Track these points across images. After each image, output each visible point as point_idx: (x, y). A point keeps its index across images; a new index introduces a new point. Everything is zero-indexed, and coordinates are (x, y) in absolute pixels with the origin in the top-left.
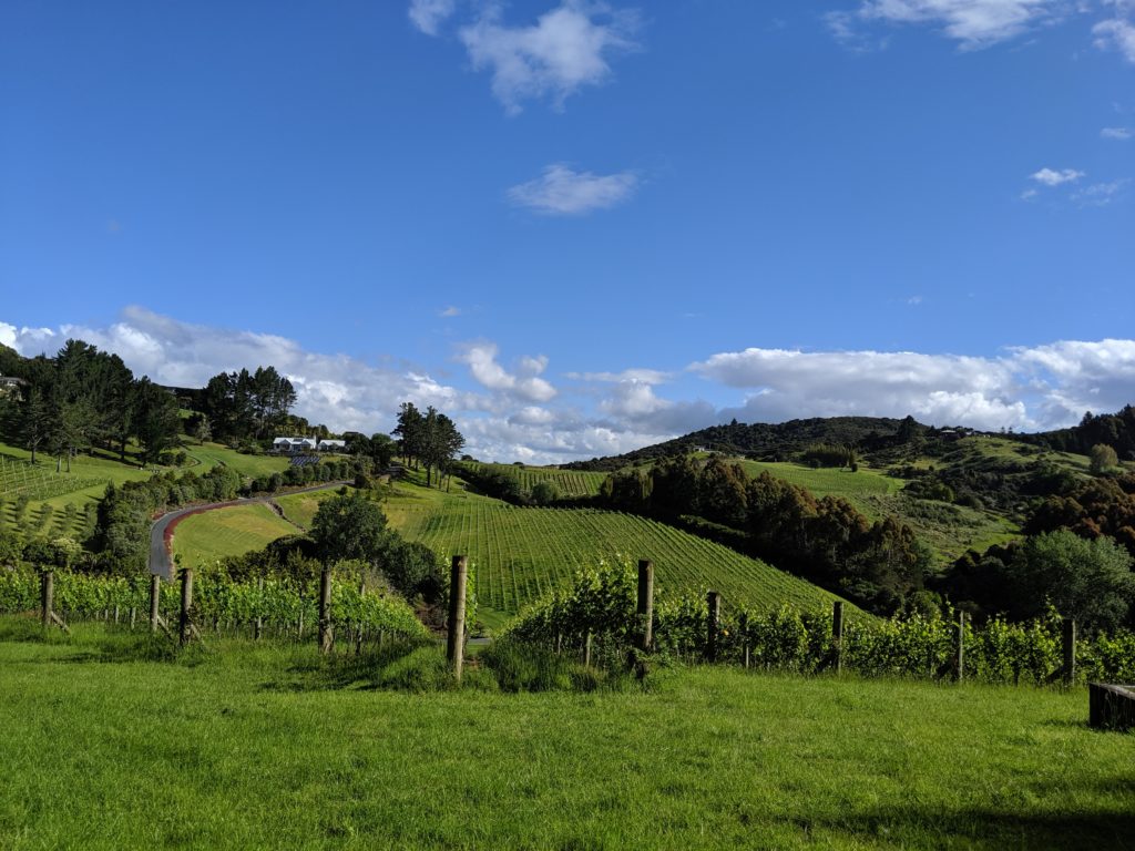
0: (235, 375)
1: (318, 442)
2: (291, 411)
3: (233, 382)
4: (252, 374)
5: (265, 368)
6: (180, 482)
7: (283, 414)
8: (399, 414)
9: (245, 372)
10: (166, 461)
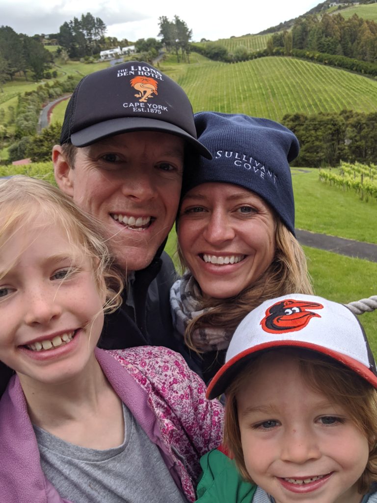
0: (71, 22)
1: (121, 50)
2: (106, 35)
3: (71, 26)
4: (80, 19)
5: (85, 15)
6: (53, 87)
7: (103, 38)
8: (159, 24)
9: (76, 20)
10: (48, 77)
